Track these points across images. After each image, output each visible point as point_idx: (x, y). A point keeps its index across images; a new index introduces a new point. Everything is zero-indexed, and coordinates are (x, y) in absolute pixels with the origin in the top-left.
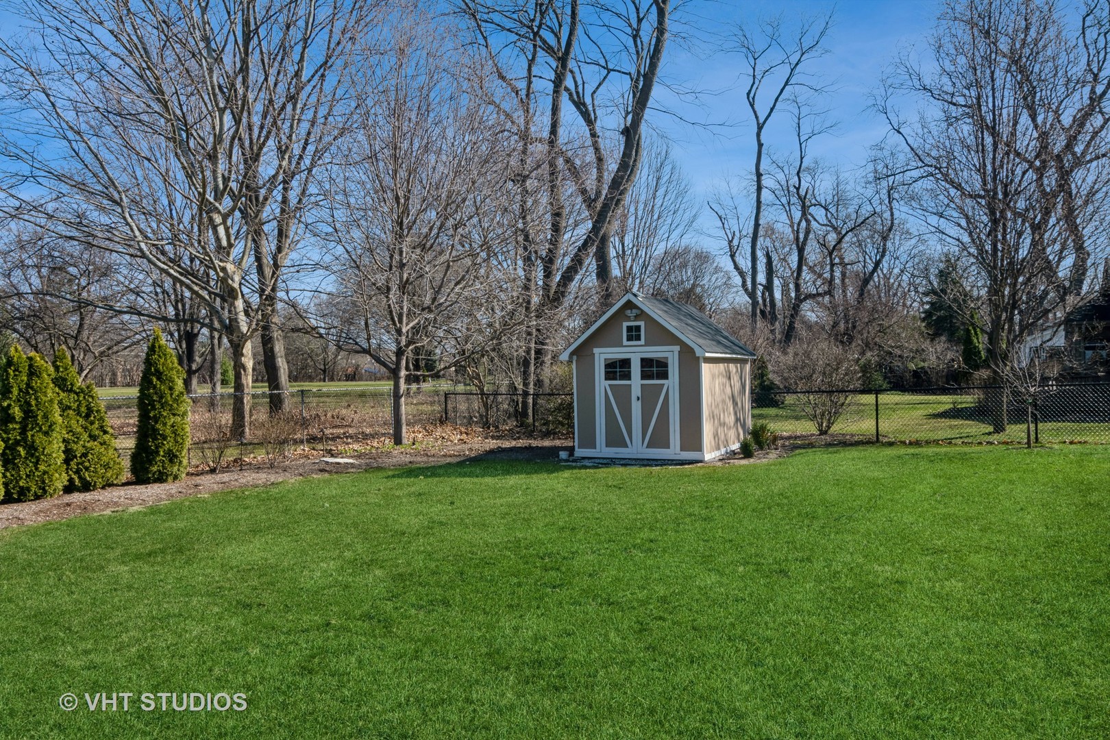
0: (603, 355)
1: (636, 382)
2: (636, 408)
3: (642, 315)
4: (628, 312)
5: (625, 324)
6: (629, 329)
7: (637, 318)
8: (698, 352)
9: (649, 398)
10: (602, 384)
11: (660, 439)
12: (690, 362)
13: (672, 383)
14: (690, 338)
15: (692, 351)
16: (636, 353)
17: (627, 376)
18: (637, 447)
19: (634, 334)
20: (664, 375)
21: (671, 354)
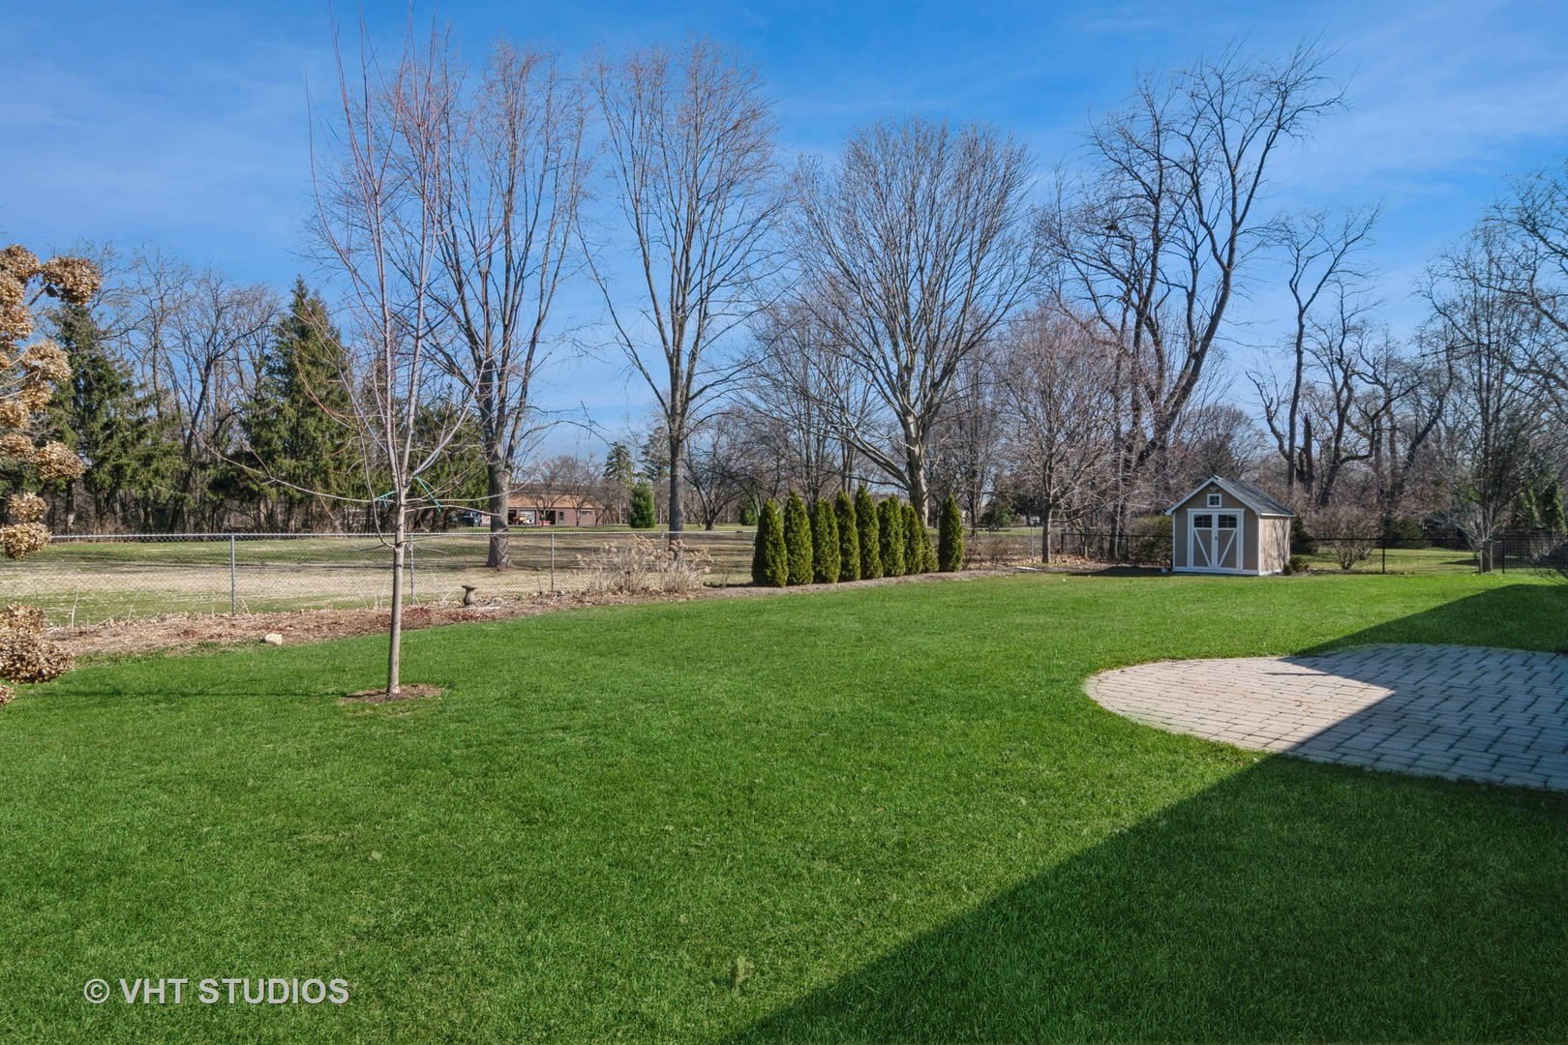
0: (1193, 513)
1: (1215, 529)
2: (1215, 544)
3: (1220, 490)
4: (1212, 488)
5: (1209, 495)
6: (1212, 498)
7: (1217, 492)
8: (1257, 513)
9: (1223, 539)
10: (1192, 530)
11: (1230, 561)
12: (1252, 518)
13: (1239, 530)
14: (1252, 505)
15: (1253, 512)
16: (1215, 512)
17: (1209, 525)
18: (1214, 565)
19: (1214, 501)
20: (1234, 526)
21: (1239, 513)
